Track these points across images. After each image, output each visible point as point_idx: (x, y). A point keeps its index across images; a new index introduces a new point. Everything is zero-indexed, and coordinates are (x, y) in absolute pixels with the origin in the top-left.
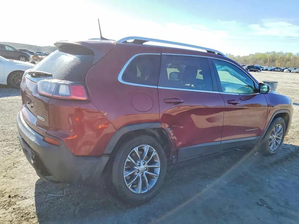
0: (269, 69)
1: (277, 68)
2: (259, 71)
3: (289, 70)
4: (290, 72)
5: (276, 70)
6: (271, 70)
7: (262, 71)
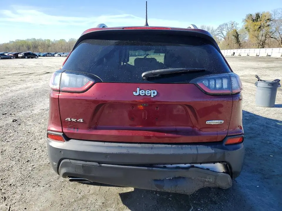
0: (41, 55)
1: (48, 54)
2: (36, 57)
3: (59, 55)
4: (60, 56)
5: (47, 55)
6: (44, 56)
7: (39, 57)
